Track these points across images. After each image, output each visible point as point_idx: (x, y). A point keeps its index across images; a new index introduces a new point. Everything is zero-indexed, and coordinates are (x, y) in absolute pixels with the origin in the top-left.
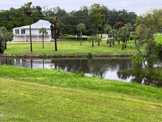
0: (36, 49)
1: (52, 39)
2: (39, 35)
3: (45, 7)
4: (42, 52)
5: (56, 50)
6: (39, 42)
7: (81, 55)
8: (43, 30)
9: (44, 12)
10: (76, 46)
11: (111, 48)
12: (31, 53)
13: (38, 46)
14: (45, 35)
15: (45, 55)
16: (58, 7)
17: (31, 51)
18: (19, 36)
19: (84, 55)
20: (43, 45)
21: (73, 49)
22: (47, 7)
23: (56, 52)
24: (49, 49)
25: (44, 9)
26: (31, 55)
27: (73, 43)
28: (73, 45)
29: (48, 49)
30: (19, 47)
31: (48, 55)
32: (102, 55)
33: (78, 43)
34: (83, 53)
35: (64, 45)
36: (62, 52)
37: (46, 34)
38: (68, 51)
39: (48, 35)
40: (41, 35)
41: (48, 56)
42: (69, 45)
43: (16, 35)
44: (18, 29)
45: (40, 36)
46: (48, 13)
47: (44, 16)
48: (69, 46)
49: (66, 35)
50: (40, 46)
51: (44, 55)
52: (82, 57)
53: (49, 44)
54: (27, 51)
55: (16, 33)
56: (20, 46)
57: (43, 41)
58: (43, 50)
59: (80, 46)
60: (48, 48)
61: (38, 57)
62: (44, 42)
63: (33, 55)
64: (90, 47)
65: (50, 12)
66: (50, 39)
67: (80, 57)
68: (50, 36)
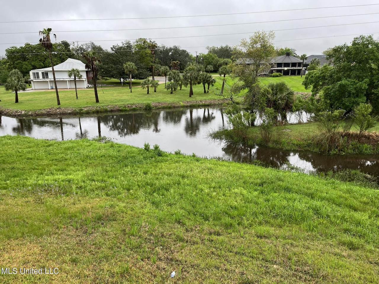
0: (67, 100)
1: (88, 85)
2: (69, 80)
3: (74, 43)
4: (76, 105)
5: (97, 101)
6: (70, 90)
7: (136, 107)
8: (74, 73)
9: (73, 49)
10: (125, 94)
11: (173, 95)
12: (58, 109)
13: (69, 96)
14: (79, 80)
15: (82, 110)
16: (92, 43)
17: (59, 104)
18: (40, 81)
19: (140, 107)
20: (77, 94)
21: (122, 98)
22: (77, 43)
23: (98, 105)
24: (87, 100)
25: (73, 45)
26: (58, 110)
27: (119, 89)
28: (121, 93)
29: (84, 100)
30: (39, 97)
31: (86, 109)
32: (165, 105)
33: (126, 89)
34: (138, 104)
35: (107, 93)
36: (107, 105)
37: (79, 78)
38: (116, 102)
39: (82, 79)
40: (73, 79)
41: (86, 111)
42: (114, 93)
43: (34, 80)
44: (38, 72)
45: (71, 80)
46: (80, 51)
47: (74, 55)
48: (115, 95)
49: (108, 78)
50: (71, 95)
51: (80, 110)
52: (137, 110)
53: (85, 92)
54: (52, 105)
55: (35, 78)
56: (42, 96)
57: (76, 88)
58: (77, 101)
59: (131, 94)
60: (84, 98)
61: (70, 114)
62: (77, 90)
63: (61, 111)
64: (145, 95)
65: (81, 49)
66: (86, 84)
67: (134, 110)
68: (86, 80)
